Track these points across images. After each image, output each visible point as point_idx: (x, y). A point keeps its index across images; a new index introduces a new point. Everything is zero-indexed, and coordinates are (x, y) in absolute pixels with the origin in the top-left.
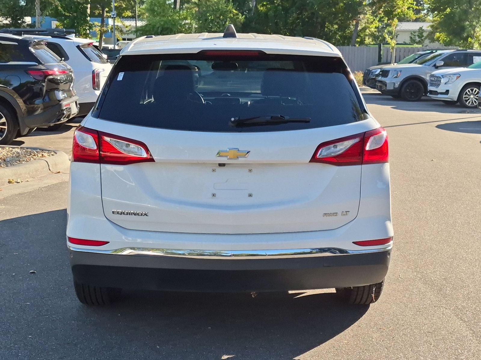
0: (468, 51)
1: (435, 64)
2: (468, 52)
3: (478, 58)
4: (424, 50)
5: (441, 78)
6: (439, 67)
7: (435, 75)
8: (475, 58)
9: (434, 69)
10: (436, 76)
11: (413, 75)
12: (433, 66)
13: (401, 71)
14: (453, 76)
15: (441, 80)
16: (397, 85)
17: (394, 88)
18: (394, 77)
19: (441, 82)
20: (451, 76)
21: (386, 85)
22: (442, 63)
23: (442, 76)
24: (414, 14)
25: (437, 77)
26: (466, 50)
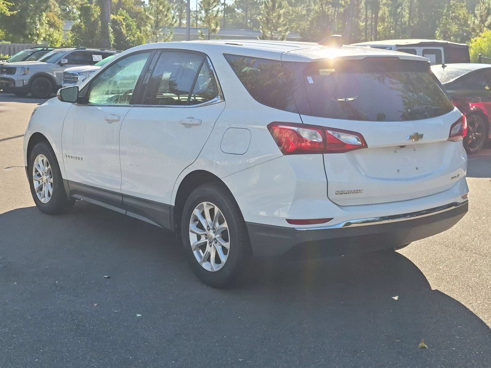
0: (87, 49)
1: (60, 61)
2: (86, 51)
3: (96, 57)
4: (32, 47)
5: (78, 75)
6: (64, 65)
7: (67, 72)
8: (94, 57)
9: (59, 66)
10: (69, 74)
11: (41, 73)
12: (58, 64)
13: (28, 69)
14: (90, 74)
15: (78, 77)
16: (26, 82)
17: (23, 85)
18: (22, 75)
19: (78, 79)
20: (88, 73)
21: (14, 83)
22: (66, 61)
23: (78, 73)
24: (8, 11)
25: (73, 74)
26: (85, 49)
